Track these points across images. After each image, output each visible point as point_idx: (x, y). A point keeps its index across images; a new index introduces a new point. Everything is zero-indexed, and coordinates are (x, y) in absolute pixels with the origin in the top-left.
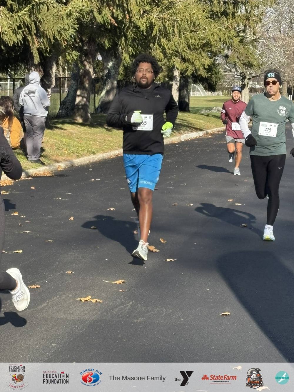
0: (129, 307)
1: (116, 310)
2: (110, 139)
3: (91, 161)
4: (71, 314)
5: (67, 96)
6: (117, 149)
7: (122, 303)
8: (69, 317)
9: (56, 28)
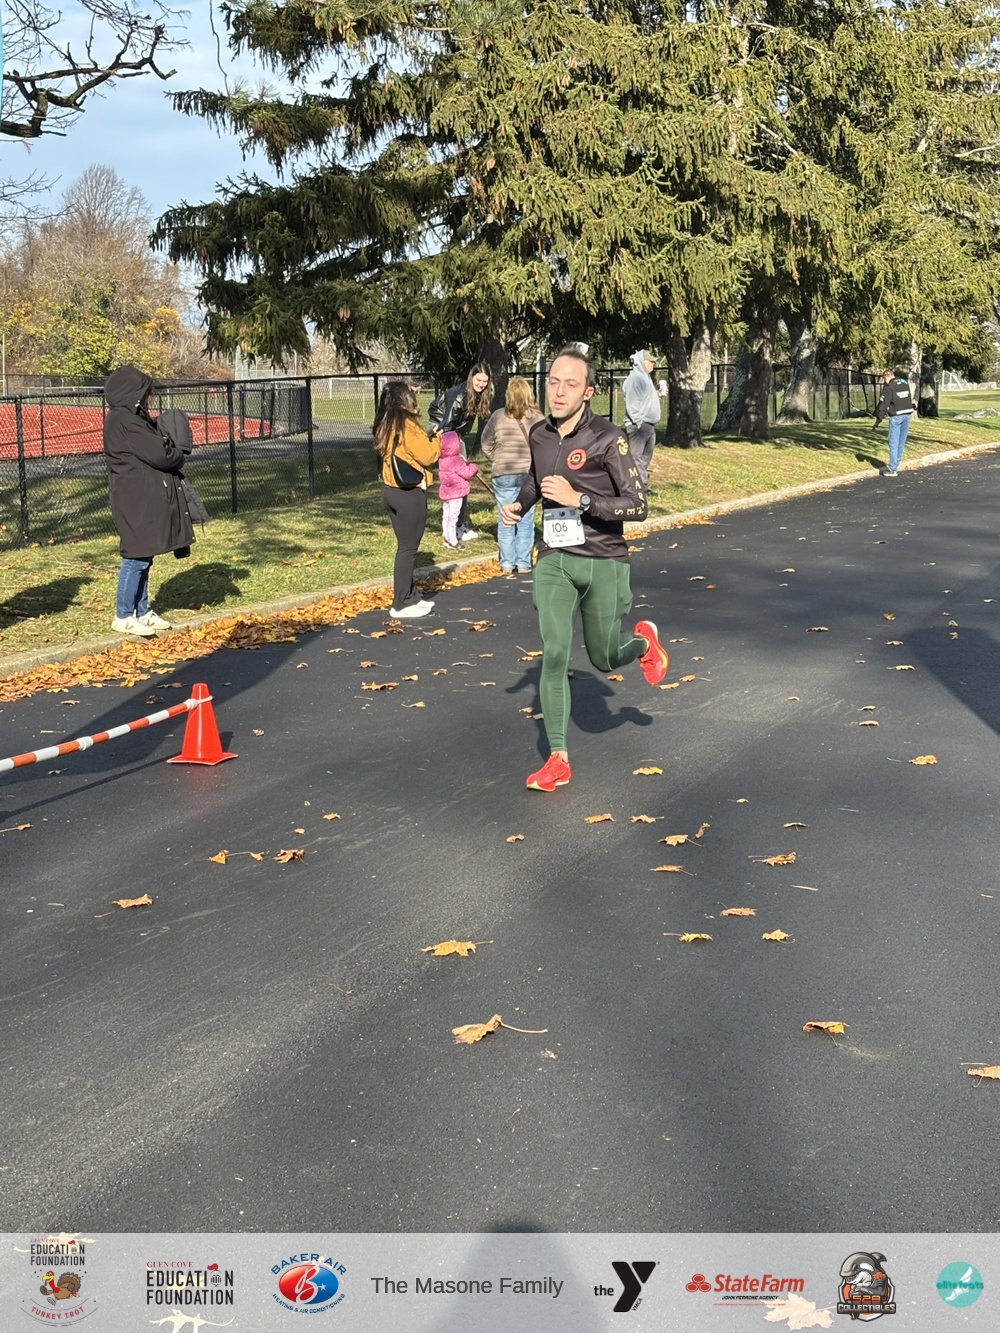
0: (837, 706)
1: (817, 711)
2: (802, 464)
3: (771, 500)
4: (748, 715)
5: (730, 396)
6: (813, 481)
7: (825, 702)
8: (745, 719)
9: (712, 284)
